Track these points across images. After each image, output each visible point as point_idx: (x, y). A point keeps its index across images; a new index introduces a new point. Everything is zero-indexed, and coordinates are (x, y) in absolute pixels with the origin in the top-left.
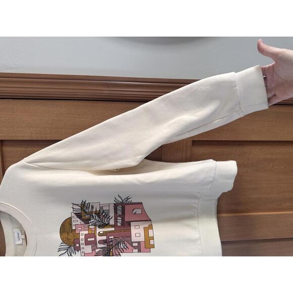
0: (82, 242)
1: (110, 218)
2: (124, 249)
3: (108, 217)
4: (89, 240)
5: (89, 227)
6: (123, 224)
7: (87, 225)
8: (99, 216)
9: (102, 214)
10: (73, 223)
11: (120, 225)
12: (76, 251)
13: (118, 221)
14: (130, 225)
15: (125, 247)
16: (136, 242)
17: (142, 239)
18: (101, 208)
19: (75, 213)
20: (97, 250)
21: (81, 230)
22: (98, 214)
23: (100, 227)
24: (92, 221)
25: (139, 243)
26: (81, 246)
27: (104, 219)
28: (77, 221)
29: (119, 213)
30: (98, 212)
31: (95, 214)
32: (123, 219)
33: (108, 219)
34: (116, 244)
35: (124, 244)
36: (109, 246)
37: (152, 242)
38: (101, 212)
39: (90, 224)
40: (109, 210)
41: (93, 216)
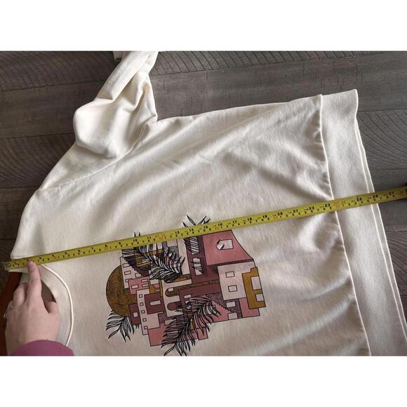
0: (142, 308)
1: (181, 260)
2: (213, 316)
3: (177, 259)
4: (152, 304)
5: (149, 283)
6: (204, 272)
7: (145, 280)
8: (163, 259)
9: (168, 255)
10: (125, 277)
11: (200, 273)
12: (135, 326)
13: (195, 265)
14: (217, 272)
15: (214, 312)
16: (231, 301)
17: (241, 294)
18: (164, 244)
19: (125, 258)
20: (167, 322)
21: (138, 289)
22: (161, 256)
24: (153, 270)
25: (237, 301)
26: (142, 316)
27: (172, 264)
28: (130, 273)
29: (195, 250)
30: (160, 252)
31: (157, 255)
32: (203, 262)
33: (178, 263)
34: (198, 309)
35: (212, 305)
36: (187, 313)
37: (259, 298)
38: (166, 251)
39: (151, 277)
40: (177, 247)
41: (154, 261)
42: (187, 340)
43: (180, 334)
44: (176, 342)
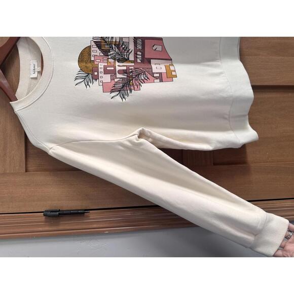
0: (101, 70)
1: (130, 51)
2: (145, 80)
5: (108, 60)
6: (142, 61)
7: (106, 58)
9: (122, 46)
10: (92, 54)
11: (140, 61)
12: (94, 80)
13: (138, 56)
14: (150, 62)
15: (146, 78)
16: (157, 73)
19: (94, 42)
21: (100, 62)
23: (119, 61)
24: (111, 53)
25: (161, 74)
28: (96, 52)
29: (140, 47)
30: (117, 43)
31: (115, 45)
32: (143, 55)
33: (127, 52)
34: (136, 76)
35: (145, 74)
36: (129, 77)
37: (174, 73)
38: (121, 43)
39: (110, 57)
40: (129, 43)
41: (113, 48)
42: (127, 90)
43: (123, 86)
44: (120, 91)
